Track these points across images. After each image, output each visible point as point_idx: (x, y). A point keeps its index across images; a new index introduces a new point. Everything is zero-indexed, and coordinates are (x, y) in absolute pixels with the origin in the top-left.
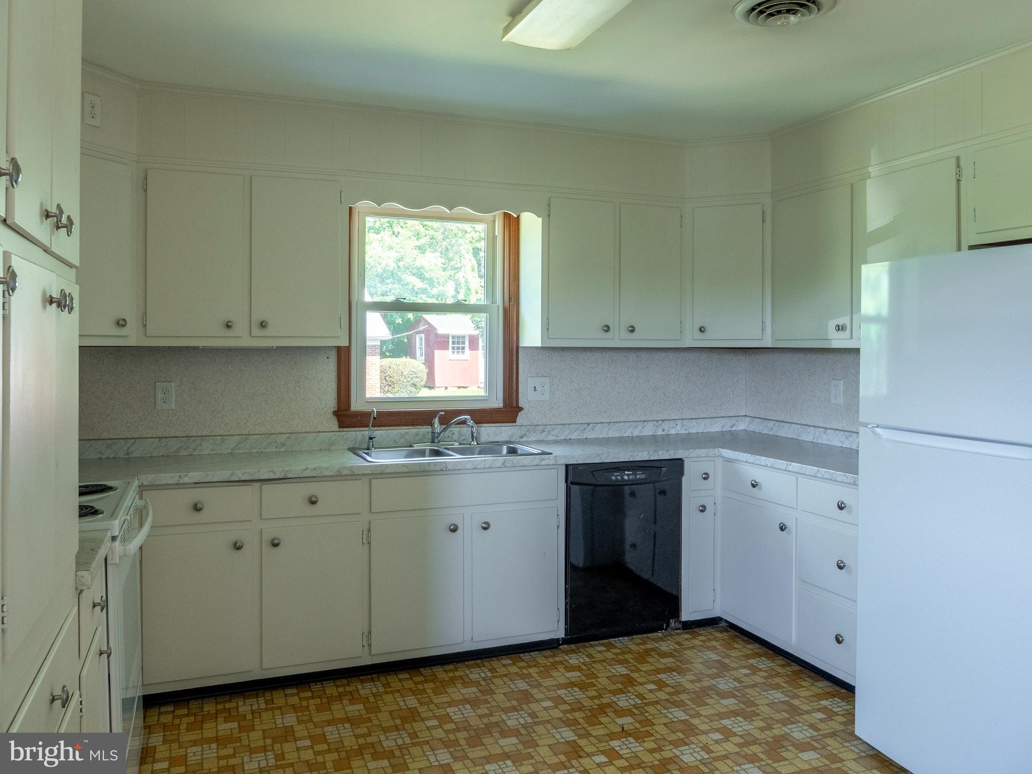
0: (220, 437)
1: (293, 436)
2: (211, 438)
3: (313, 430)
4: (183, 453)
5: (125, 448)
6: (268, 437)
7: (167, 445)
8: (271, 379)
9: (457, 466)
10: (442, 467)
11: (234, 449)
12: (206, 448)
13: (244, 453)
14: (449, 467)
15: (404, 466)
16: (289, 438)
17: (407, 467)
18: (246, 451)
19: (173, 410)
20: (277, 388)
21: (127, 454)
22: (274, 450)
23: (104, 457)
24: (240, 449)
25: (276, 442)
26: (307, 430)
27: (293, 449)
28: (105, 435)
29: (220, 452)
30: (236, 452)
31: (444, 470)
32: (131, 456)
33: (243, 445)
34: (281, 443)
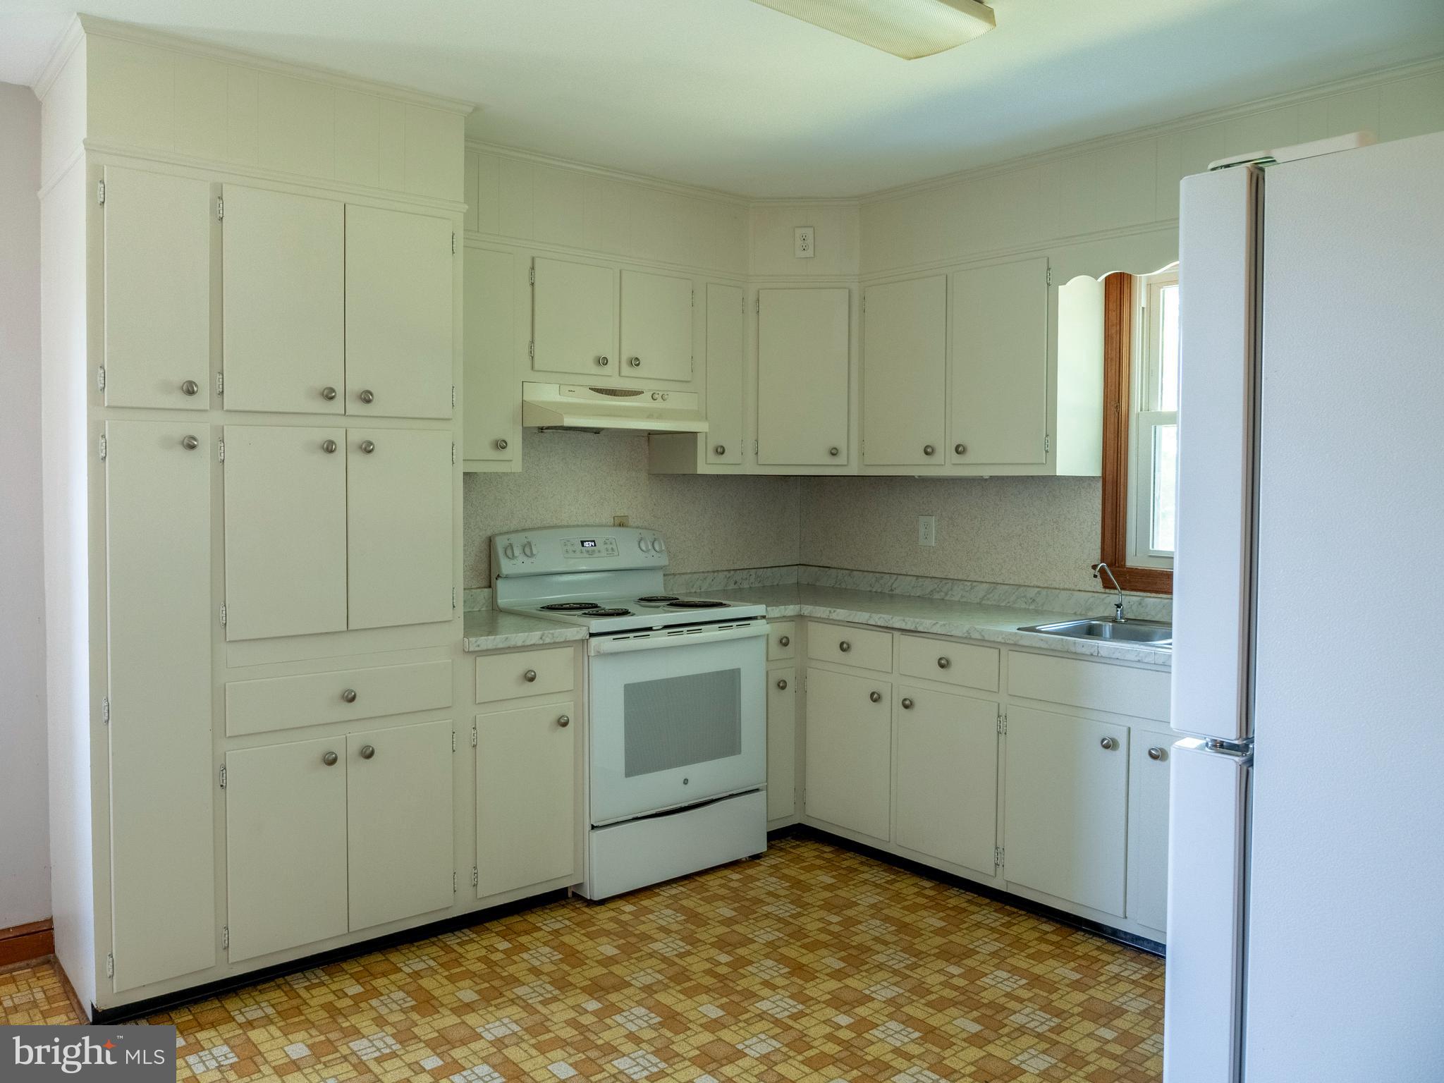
0: (970, 583)
1: (1044, 592)
2: (962, 582)
3: (1073, 587)
4: (936, 596)
5: (890, 584)
6: (1017, 589)
7: (923, 585)
8: (1027, 517)
9: (1114, 653)
10: (1092, 651)
11: (982, 599)
12: (957, 594)
13: (992, 605)
14: (1102, 653)
15: (1042, 640)
16: (1039, 593)
17: (1047, 643)
18: (995, 603)
19: (933, 547)
20: (1033, 529)
21: (892, 590)
22: (1024, 606)
23: (874, 590)
24: (988, 599)
25: (1025, 597)
26: (1066, 586)
27: (1044, 609)
28: (880, 569)
29: (969, 601)
30: (984, 602)
31: (1094, 657)
32: (894, 592)
33: (991, 595)
34: (1031, 599)
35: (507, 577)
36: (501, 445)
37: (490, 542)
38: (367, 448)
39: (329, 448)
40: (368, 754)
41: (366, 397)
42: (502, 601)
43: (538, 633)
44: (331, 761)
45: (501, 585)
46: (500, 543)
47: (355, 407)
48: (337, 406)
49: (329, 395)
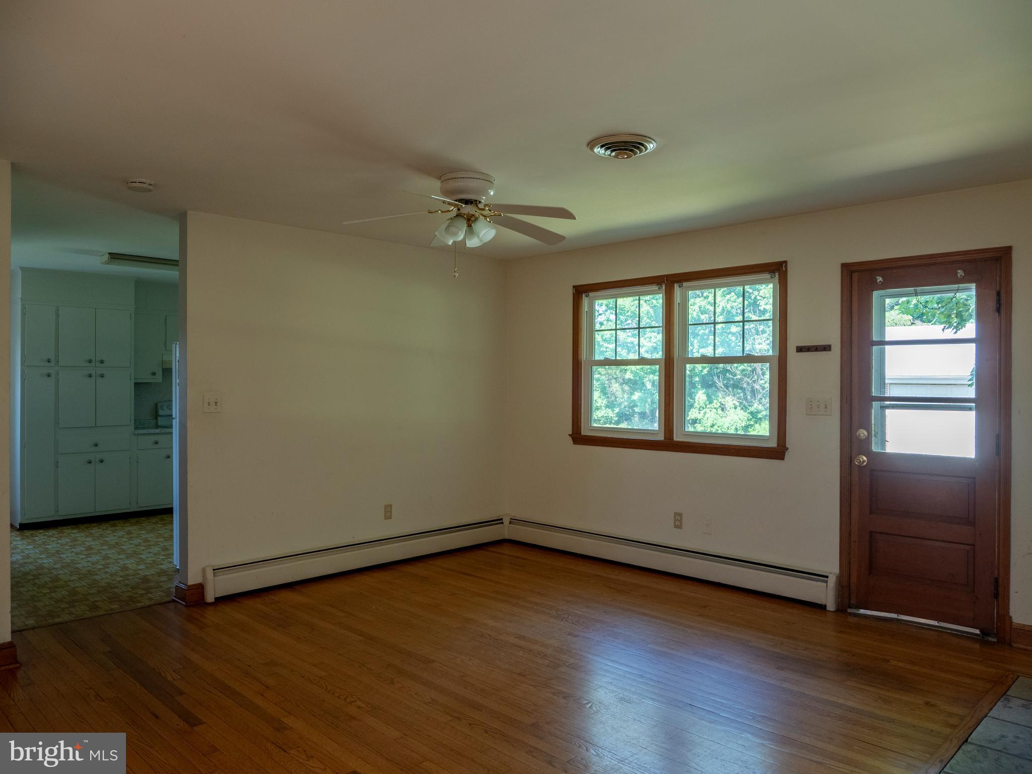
35: (161, 416)
36: (154, 374)
37: (156, 405)
38: (102, 376)
39: (90, 376)
40: (102, 461)
41: (102, 362)
42: (160, 423)
43: (159, 430)
44: (90, 462)
45: (159, 418)
46: (159, 405)
47: (98, 365)
48: (93, 364)
49: (90, 361)
